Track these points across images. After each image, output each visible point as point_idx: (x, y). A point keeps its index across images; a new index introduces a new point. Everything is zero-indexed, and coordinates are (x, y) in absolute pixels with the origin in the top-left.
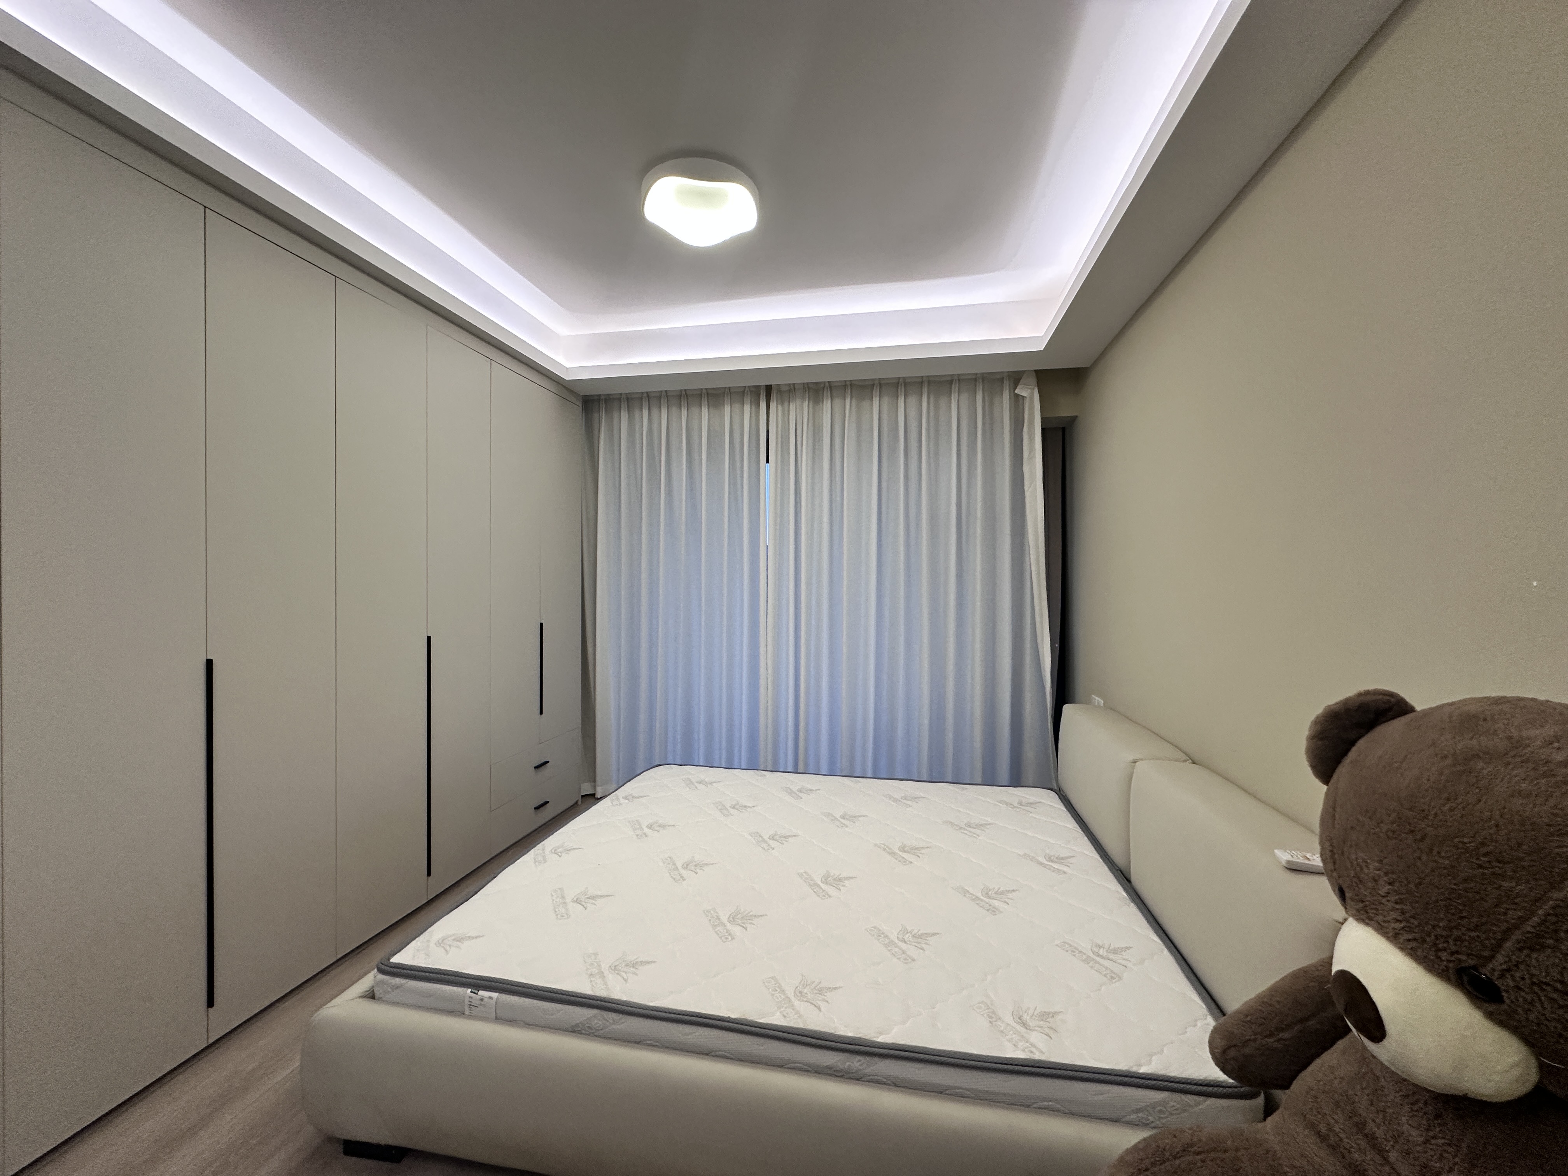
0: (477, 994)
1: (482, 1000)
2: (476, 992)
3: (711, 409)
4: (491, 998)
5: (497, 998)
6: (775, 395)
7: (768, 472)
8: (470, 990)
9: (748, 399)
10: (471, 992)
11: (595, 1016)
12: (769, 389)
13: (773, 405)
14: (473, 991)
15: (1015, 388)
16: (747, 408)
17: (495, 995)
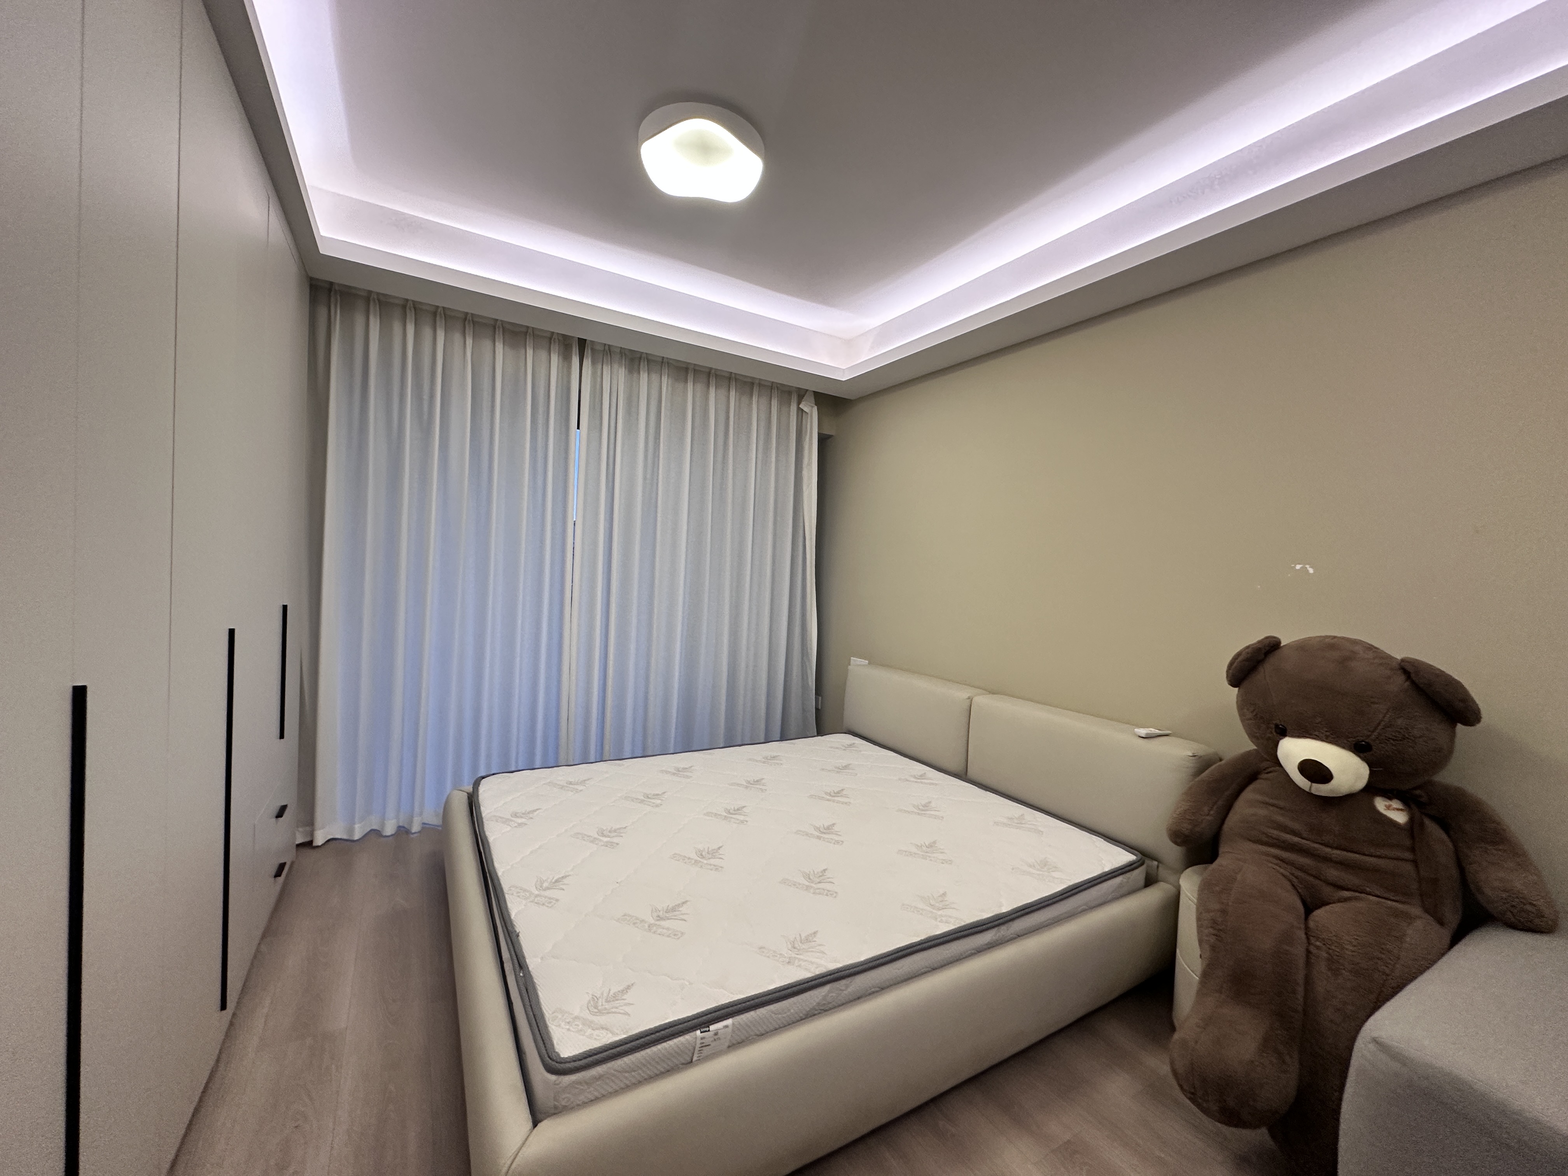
0: (709, 1031)
1: (716, 1034)
2: (707, 1029)
3: (506, 347)
4: (726, 1027)
5: (733, 1024)
6: (590, 351)
7: (579, 439)
8: (698, 1032)
9: (555, 348)
10: (701, 1032)
11: (830, 992)
12: (582, 343)
13: (587, 363)
14: (702, 1030)
15: (799, 403)
16: (555, 359)
17: (729, 1022)
